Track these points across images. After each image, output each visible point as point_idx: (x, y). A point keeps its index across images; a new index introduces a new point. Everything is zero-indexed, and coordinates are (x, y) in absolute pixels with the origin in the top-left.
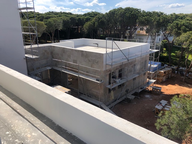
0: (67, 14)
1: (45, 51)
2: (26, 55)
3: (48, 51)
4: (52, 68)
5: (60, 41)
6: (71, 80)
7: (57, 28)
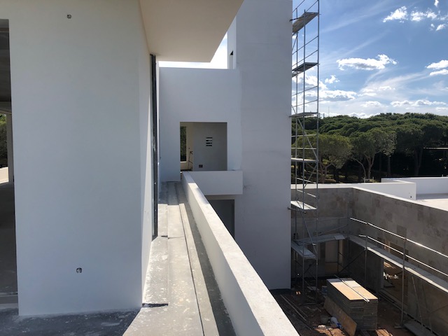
0: (422, 117)
1: (338, 199)
2: (294, 203)
3: (344, 199)
4: (347, 239)
5: (382, 179)
6: (396, 277)
7: (380, 151)
